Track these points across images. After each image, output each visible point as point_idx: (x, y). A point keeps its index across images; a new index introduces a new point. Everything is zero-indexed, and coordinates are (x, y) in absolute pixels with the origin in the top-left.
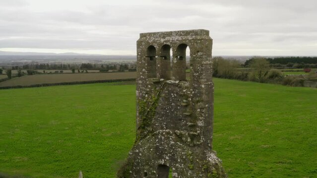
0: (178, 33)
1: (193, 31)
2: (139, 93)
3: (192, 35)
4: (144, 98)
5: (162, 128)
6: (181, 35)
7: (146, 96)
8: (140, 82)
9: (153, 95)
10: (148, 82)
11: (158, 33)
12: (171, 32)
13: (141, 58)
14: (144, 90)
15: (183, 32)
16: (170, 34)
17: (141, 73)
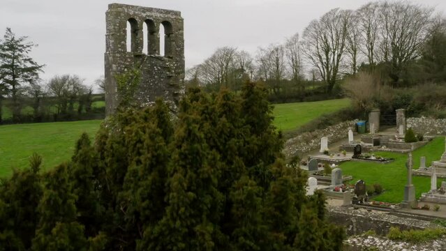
0: (159, 11)
1: (173, 11)
2: (117, 67)
3: (172, 15)
4: (122, 72)
5: (145, 101)
6: (161, 13)
7: (126, 70)
8: (118, 55)
9: (134, 69)
10: (127, 56)
11: (137, 7)
12: (152, 8)
13: (120, 29)
14: (123, 64)
15: (164, 10)
16: (150, 10)
17: (119, 46)
